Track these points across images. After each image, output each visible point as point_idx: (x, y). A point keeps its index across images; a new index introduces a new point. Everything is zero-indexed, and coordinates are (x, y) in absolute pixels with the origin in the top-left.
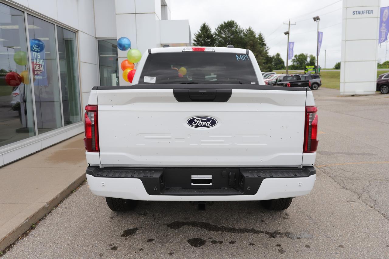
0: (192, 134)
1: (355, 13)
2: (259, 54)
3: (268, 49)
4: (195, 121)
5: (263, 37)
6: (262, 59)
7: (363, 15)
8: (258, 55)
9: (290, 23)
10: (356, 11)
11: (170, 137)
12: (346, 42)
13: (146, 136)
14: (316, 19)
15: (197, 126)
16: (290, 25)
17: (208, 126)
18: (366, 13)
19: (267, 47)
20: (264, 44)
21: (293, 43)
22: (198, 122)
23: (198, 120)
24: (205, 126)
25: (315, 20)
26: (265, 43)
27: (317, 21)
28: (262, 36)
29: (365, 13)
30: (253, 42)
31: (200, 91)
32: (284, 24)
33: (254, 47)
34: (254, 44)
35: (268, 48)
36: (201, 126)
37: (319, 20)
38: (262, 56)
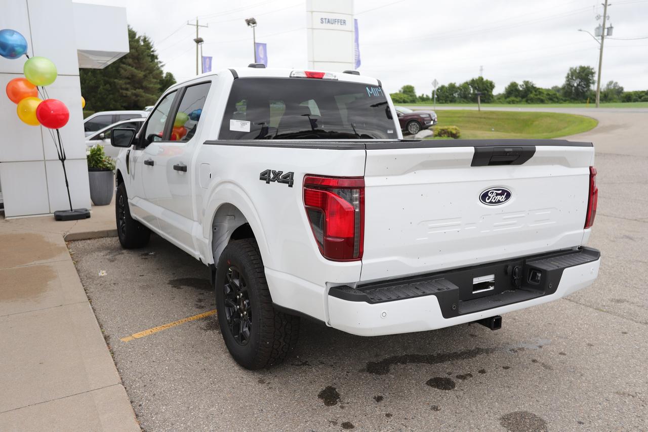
0: (485, 215)
1: (324, 20)
2: (149, 73)
3: (162, 66)
4: (489, 195)
5: (151, 44)
6: (156, 83)
7: (333, 25)
8: (148, 76)
9: (199, 24)
10: (326, 19)
11: (459, 222)
12: (314, 64)
13: (430, 225)
14: (251, 22)
15: (491, 202)
16: (199, 27)
17: (502, 202)
18: (338, 24)
19: (160, 62)
20: (153, 56)
21: (210, 58)
22: (492, 196)
23: (493, 192)
24: (499, 202)
25: (249, 24)
26: (155, 53)
27: (253, 25)
28: (148, 41)
29: (336, 23)
30: (137, 51)
31: (507, 150)
32: (188, 24)
33: (138, 61)
34: (139, 55)
35: (161, 64)
36: (495, 203)
37: (255, 25)
38: (154, 78)
